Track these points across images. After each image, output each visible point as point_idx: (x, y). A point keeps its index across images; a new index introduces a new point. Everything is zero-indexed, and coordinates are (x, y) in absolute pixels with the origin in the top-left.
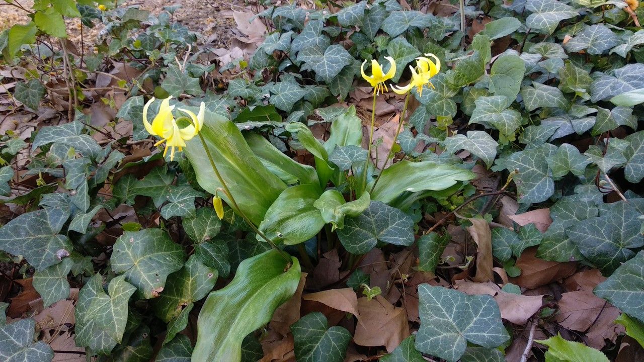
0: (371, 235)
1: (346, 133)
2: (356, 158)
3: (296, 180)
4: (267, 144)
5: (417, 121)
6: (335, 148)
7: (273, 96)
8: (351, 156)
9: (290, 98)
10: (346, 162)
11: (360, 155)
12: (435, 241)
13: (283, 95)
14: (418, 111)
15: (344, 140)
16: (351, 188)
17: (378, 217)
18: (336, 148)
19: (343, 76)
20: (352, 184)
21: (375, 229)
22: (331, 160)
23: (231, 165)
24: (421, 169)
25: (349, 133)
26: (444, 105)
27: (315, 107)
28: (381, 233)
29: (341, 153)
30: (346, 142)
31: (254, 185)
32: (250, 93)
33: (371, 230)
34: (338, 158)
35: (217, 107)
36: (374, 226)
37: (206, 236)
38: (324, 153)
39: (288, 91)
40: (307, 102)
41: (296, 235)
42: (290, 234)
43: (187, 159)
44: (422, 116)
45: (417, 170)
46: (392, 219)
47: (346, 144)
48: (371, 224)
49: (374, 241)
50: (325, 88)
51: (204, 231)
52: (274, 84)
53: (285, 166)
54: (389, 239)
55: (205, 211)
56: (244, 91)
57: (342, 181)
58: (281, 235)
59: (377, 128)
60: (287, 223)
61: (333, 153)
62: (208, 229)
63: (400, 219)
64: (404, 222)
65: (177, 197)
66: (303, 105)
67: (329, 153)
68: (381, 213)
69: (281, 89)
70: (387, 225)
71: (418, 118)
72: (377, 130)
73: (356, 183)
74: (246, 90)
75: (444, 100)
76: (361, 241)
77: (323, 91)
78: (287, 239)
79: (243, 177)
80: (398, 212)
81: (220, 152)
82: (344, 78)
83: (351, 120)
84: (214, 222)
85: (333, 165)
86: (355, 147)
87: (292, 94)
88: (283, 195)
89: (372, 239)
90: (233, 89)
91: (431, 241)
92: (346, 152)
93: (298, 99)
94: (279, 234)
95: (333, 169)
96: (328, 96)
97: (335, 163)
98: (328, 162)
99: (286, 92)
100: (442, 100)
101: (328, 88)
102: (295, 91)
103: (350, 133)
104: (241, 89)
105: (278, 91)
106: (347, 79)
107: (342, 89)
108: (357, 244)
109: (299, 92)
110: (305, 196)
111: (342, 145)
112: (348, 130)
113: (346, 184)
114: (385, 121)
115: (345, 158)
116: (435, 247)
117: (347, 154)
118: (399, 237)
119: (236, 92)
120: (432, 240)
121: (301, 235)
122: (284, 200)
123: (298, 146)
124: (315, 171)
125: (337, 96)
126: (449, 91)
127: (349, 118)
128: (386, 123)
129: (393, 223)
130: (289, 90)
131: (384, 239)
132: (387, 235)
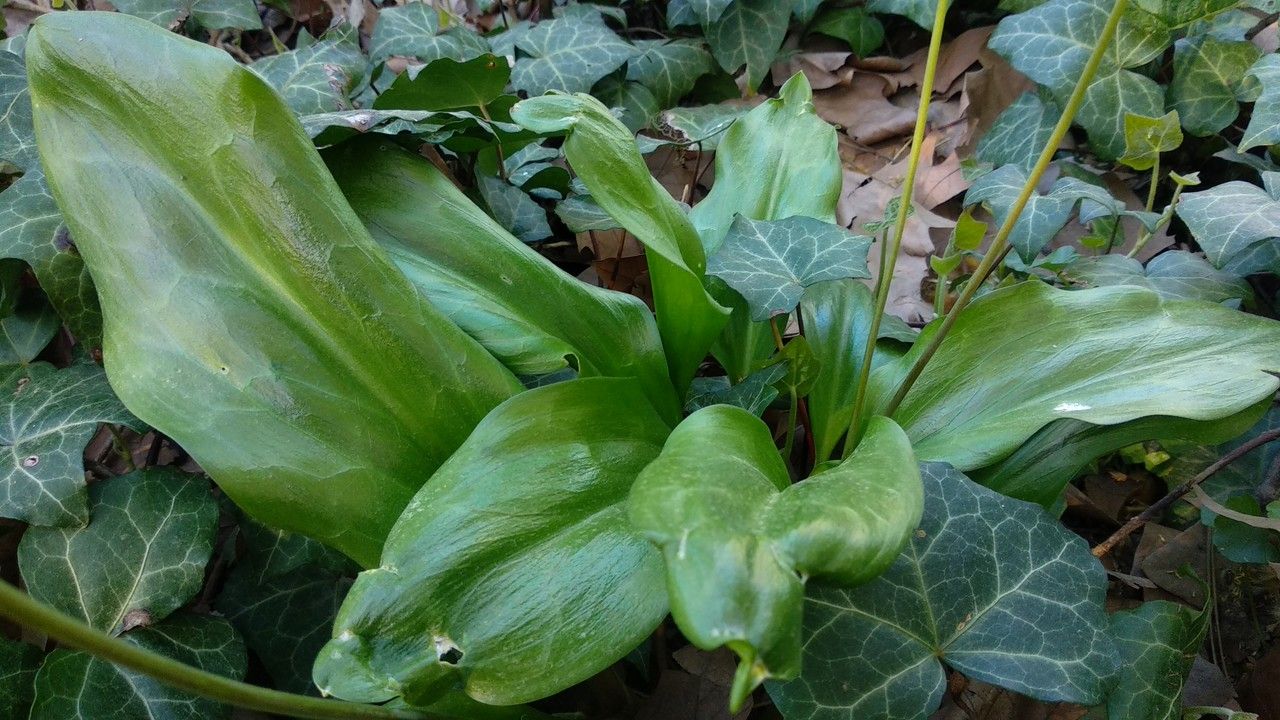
0: (911, 639)
1: (774, 175)
2: (819, 265)
3: (558, 357)
4: (448, 198)
5: (1007, 150)
6: (734, 227)
7: (523, 60)
8: (798, 258)
9: (581, 66)
10: (780, 282)
11: (835, 257)
12: (1173, 643)
13: (556, 59)
14: (1008, 120)
15: (767, 197)
16: (793, 389)
17: (941, 547)
18: (736, 226)
19: (758, 10)
20: (799, 374)
21: (930, 609)
22: (718, 273)
23: (258, 284)
24: (1100, 317)
25: (785, 171)
26: (1120, 91)
27: (665, 105)
28: (961, 628)
29: (758, 248)
30: (776, 205)
31: (364, 376)
32: (448, 50)
33: (911, 614)
34: (746, 267)
35: (299, 69)
36: (923, 594)
37: (132, 607)
38: (689, 244)
39: (575, 45)
40: (635, 86)
41: (536, 650)
42: (504, 641)
43: (74, 249)
44: (1027, 133)
45: (1080, 324)
46: (1007, 554)
47: (775, 211)
48: (911, 582)
49: (929, 678)
50: (695, 46)
51: (124, 584)
52: (531, 27)
53: (522, 295)
54: (1002, 666)
55: (140, 489)
56: (427, 41)
57: (757, 357)
58: (452, 656)
59: (866, 177)
60: (494, 582)
61: (723, 247)
62: (141, 577)
63: (1044, 552)
64: (1061, 573)
65: (29, 420)
66: (625, 96)
67: (709, 246)
68: (953, 525)
69: (553, 40)
70: (984, 588)
71: (1013, 139)
72: (865, 182)
73: (814, 366)
74: (434, 41)
75: (1117, 75)
76: (867, 680)
77: (692, 55)
78: (483, 674)
79: (310, 340)
80: (1028, 518)
81: (209, 218)
82: (761, 15)
83: (793, 128)
84: (176, 542)
85: (727, 294)
86: (812, 223)
87: (586, 54)
88: (489, 430)
89: (921, 664)
90: (389, 34)
91: (1158, 643)
92: (778, 242)
93: (607, 71)
94: (443, 645)
95: (729, 310)
96: (707, 71)
97: (734, 284)
98: (705, 279)
99: (567, 49)
100: (1110, 73)
101: (706, 46)
102: (597, 44)
103: (794, 172)
104: (419, 35)
105: (541, 46)
106: (772, 18)
107: (752, 51)
108: (847, 698)
109: (610, 49)
110: (594, 431)
111: (761, 214)
112: (783, 162)
113: (778, 373)
114: (884, 161)
115: (773, 266)
116: (1175, 667)
117: (780, 250)
118: (1050, 652)
119: (398, 43)
120: (1161, 636)
121: (561, 648)
122: (494, 452)
123: (589, 218)
124: (648, 316)
125: (736, 75)
126: (1134, 45)
127: (785, 122)
128: (888, 166)
129: (1012, 575)
130: (579, 42)
131: (976, 662)
132: (989, 643)
